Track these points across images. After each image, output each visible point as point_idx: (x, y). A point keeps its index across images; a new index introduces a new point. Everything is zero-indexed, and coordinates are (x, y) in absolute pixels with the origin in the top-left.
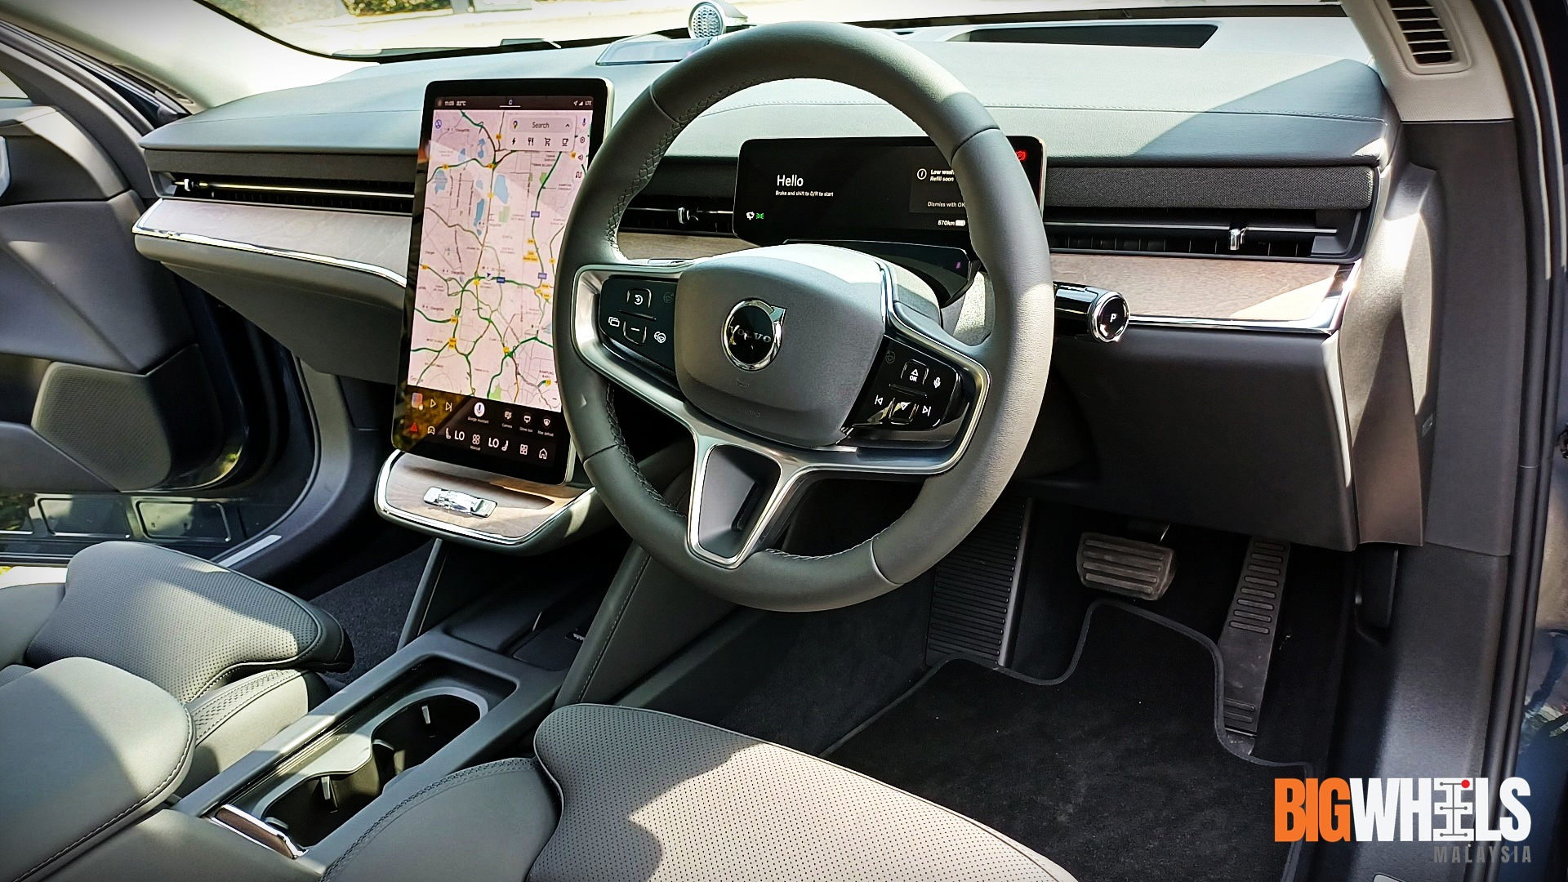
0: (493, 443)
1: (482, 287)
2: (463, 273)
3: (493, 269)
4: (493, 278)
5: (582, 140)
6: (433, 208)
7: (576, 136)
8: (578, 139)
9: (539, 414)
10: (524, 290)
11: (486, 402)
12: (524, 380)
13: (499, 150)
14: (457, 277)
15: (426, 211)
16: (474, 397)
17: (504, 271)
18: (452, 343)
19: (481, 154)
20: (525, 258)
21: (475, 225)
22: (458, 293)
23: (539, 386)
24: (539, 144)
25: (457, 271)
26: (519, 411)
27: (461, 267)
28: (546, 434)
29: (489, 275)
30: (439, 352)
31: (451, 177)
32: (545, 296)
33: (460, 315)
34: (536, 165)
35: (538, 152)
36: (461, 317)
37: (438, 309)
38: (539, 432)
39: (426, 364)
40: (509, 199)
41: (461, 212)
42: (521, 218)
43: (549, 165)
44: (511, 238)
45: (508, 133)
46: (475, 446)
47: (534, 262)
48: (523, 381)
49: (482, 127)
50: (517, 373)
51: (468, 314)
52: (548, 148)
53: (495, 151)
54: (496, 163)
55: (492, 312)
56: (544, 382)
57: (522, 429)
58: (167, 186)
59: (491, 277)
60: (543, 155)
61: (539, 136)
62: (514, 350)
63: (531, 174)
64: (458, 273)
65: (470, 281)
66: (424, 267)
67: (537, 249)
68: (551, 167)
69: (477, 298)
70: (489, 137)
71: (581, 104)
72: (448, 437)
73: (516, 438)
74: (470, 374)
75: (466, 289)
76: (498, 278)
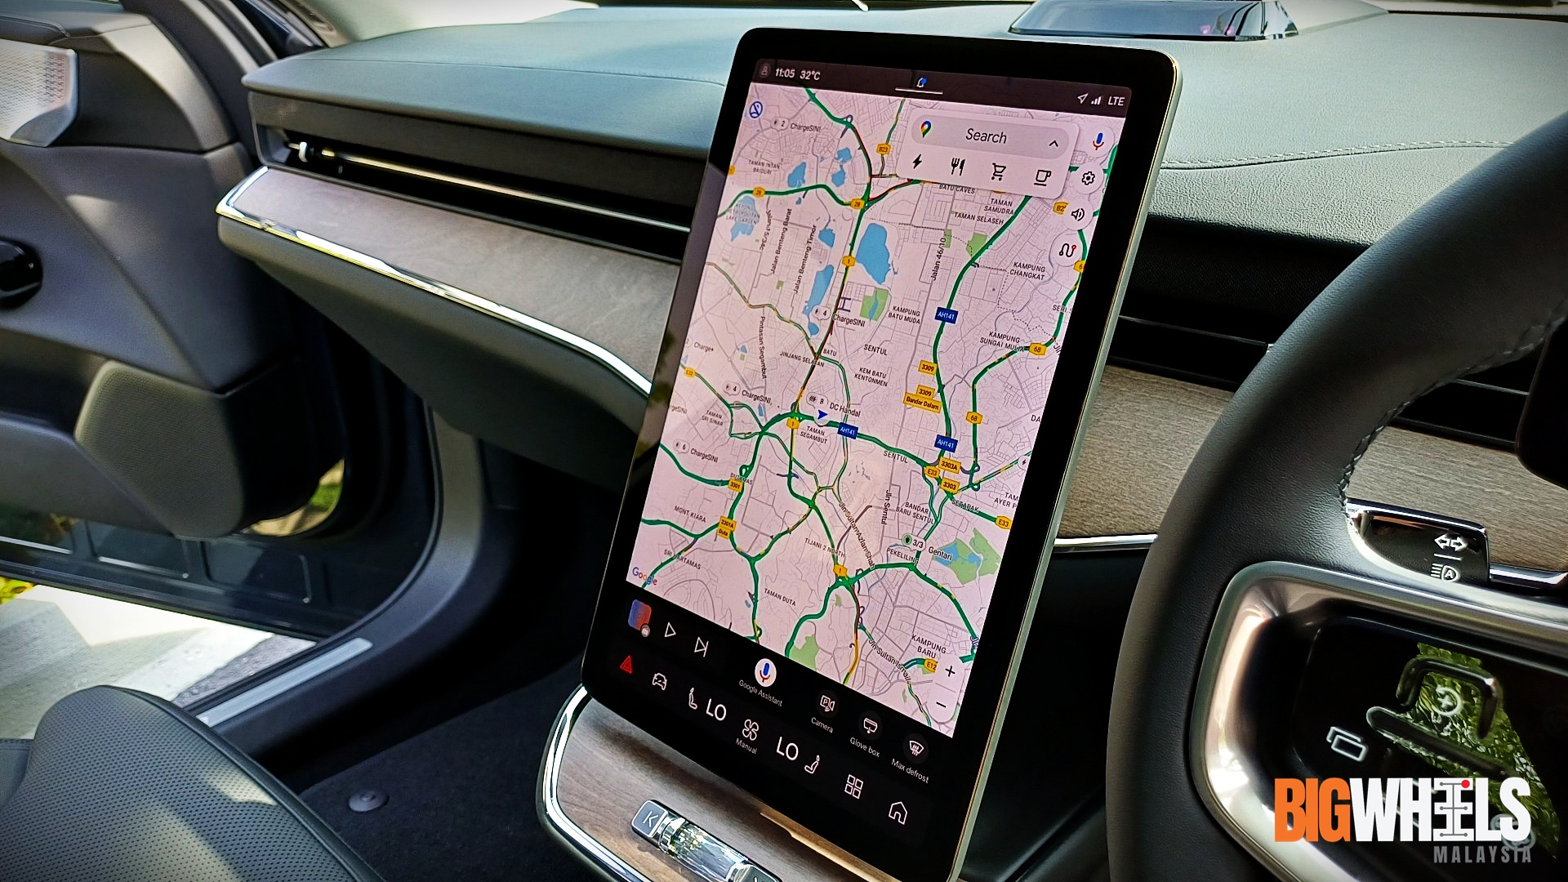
0: (788, 751)
1: (803, 434)
2: (768, 400)
3: (833, 406)
4: (831, 424)
5: (1088, 178)
6: (723, 265)
7: (1071, 169)
8: (1077, 175)
9: (898, 726)
10: (898, 462)
11: (782, 662)
12: (874, 644)
13: (880, 175)
14: (754, 405)
15: (708, 270)
16: (757, 645)
17: (858, 414)
18: (725, 528)
19: (839, 178)
20: (909, 399)
21: (806, 312)
22: (751, 435)
23: (908, 665)
24: (977, 172)
25: (754, 392)
26: (854, 704)
27: (765, 388)
28: (910, 771)
29: (822, 414)
30: (696, 537)
31: (768, 213)
32: (950, 486)
33: (750, 477)
34: (964, 216)
35: (967, 189)
36: (751, 483)
37: (705, 456)
38: (895, 763)
39: (669, 553)
40: (890, 274)
41: (780, 284)
42: (913, 317)
43: (995, 221)
44: (884, 352)
45: (908, 145)
46: (747, 741)
47: (929, 412)
48: (869, 646)
49: (850, 126)
50: (859, 625)
51: (767, 481)
52: (995, 184)
53: (872, 176)
54: (870, 201)
55: (820, 489)
56: (920, 661)
57: (853, 741)
58: (278, 148)
59: (826, 419)
60: (982, 198)
61: (979, 161)
62: (858, 577)
63: (948, 234)
64: (757, 398)
65: (779, 418)
66: (690, 373)
67: (941, 387)
68: (1000, 226)
69: (790, 455)
70: (862, 147)
71: (1098, 101)
72: (694, 706)
73: (843, 757)
74: (754, 597)
75: (770, 430)
76: (842, 425)
